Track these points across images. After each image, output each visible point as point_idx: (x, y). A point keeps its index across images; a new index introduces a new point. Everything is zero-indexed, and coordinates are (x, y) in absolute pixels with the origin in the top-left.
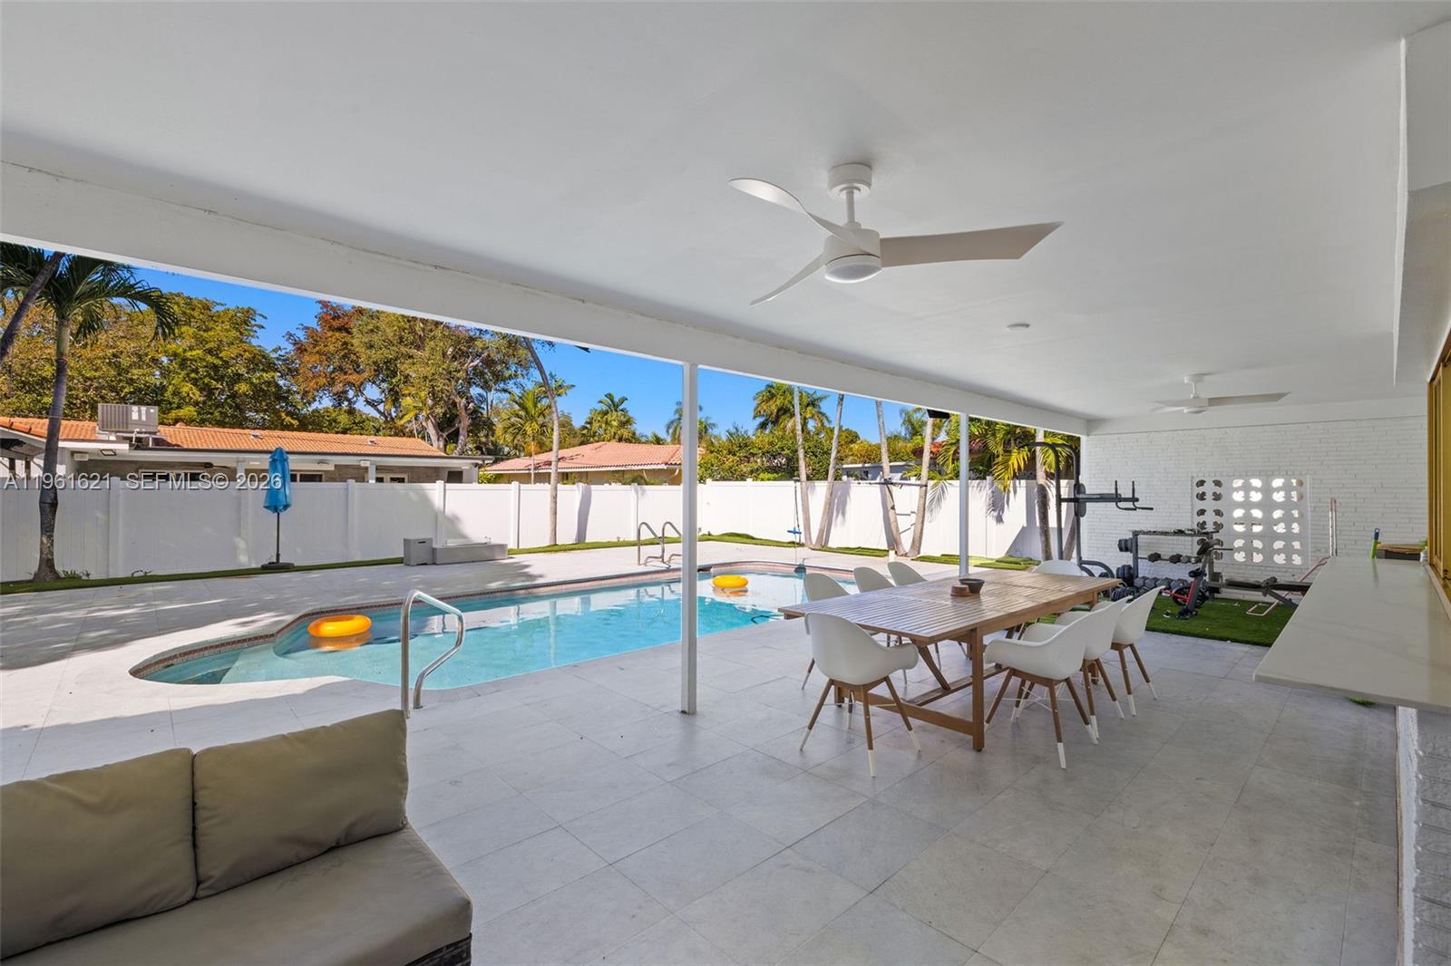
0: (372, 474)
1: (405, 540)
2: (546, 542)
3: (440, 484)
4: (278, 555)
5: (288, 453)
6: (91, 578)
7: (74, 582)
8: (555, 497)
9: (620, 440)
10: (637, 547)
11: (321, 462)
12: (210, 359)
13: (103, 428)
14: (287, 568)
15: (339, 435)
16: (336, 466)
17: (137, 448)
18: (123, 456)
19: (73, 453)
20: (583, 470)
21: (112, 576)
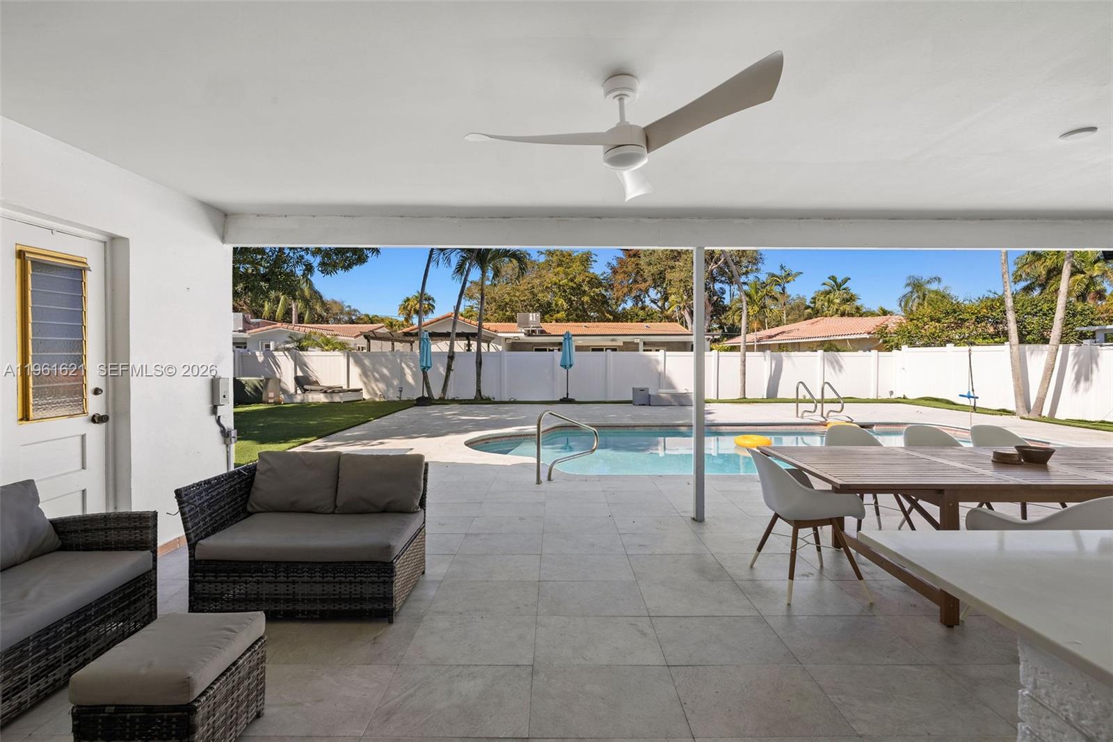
0: (641, 347)
1: (633, 389)
2: (738, 396)
3: (662, 351)
4: (568, 394)
5: (573, 335)
6: (495, 400)
7: (489, 401)
8: (744, 362)
9: (843, 315)
10: (795, 404)
11: (613, 340)
12: (571, 284)
13: (519, 326)
14: (571, 401)
15: (639, 323)
16: (624, 343)
17: (529, 335)
18: (523, 339)
19: (506, 339)
20: (796, 341)
21: (503, 400)
